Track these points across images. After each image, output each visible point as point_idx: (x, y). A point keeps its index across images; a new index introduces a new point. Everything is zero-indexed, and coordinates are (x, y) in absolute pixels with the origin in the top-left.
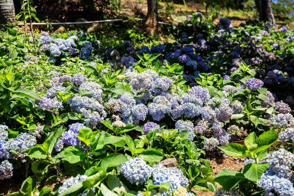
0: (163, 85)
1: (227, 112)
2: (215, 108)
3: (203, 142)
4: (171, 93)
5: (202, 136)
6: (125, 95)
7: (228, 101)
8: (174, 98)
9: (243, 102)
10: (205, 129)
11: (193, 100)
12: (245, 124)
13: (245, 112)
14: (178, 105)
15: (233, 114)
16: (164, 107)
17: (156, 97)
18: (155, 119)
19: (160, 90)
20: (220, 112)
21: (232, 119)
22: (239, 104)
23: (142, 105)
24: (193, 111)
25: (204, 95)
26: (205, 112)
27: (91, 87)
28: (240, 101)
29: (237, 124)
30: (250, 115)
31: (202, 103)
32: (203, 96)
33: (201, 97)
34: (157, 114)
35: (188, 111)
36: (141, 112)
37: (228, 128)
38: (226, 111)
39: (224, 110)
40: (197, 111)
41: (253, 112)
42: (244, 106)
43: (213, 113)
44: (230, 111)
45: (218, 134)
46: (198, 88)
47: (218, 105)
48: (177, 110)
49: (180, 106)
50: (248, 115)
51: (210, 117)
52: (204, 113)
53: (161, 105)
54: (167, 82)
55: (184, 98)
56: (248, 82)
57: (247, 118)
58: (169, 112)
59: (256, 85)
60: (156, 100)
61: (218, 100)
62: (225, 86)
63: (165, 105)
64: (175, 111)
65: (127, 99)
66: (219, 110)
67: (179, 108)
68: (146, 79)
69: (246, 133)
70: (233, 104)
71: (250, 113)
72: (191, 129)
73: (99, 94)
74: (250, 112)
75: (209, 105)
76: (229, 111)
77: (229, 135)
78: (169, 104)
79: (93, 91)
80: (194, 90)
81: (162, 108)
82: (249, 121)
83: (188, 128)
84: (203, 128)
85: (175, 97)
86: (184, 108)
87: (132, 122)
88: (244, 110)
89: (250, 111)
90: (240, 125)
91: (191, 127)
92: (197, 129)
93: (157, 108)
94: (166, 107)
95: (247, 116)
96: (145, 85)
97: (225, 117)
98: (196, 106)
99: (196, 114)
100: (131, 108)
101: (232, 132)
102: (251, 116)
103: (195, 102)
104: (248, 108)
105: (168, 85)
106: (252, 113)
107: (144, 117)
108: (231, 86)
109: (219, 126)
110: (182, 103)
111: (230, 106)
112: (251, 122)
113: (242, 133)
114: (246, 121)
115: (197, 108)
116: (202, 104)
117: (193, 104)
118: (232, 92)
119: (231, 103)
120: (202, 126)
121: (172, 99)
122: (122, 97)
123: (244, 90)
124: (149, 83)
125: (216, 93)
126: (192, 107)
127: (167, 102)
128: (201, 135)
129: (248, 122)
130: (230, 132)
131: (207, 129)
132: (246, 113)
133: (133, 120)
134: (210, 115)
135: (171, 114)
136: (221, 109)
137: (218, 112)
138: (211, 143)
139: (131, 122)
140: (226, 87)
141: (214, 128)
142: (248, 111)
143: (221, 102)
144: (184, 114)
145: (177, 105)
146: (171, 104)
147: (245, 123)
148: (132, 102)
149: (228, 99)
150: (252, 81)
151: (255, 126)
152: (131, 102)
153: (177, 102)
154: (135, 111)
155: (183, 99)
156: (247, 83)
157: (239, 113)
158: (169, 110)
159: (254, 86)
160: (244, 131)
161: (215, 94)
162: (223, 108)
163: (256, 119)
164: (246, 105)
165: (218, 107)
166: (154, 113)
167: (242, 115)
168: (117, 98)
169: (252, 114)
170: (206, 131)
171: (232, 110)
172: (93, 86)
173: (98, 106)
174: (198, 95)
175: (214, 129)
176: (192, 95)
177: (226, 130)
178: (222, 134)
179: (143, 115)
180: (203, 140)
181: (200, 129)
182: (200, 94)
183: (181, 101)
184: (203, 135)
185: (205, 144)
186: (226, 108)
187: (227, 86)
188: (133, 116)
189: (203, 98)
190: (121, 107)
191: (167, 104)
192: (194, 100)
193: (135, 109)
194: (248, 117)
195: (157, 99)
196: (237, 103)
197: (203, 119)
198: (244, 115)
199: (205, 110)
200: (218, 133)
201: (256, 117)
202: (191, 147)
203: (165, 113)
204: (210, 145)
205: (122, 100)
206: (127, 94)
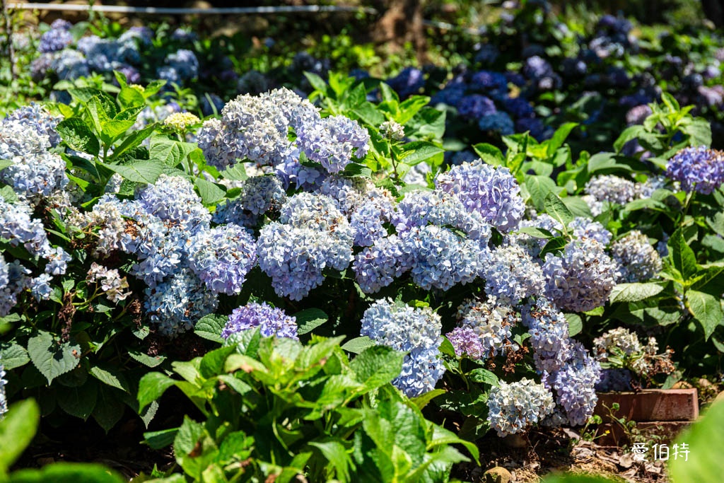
0: (323, 147)
1: (595, 275)
2: (544, 255)
3: (483, 398)
4: (358, 185)
5: (481, 370)
6: (165, 186)
7: (599, 231)
8: (370, 206)
9: (660, 239)
10: (497, 341)
11: (448, 216)
12: (665, 323)
13: (668, 277)
14: (385, 232)
15: (619, 281)
16: (319, 242)
17: (292, 200)
18: (280, 291)
19: (317, 174)
20: (564, 271)
21: (612, 301)
22: (645, 246)
23: (232, 230)
24: (447, 263)
25: (498, 198)
26: (500, 269)
27: (11, 143)
28: (649, 236)
29: (632, 325)
30: (685, 290)
31: (489, 230)
32: (492, 202)
33: (484, 206)
34: (290, 270)
35: (423, 260)
36: (222, 259)
37: (596, 341)
38: (589, 269)
39: (582, 263)
40: (464, 264)
41: (700, 278)
42: (662, 254)
43: (534, 273)
44: (604, 270)
45: (550, 361)
46: (473, 168)
47: (556, 244)
48: (376, 255)
49: (393, 238)
50: (676, 288)
51: (520, 292)
52: (496, 274)
53: (311, 233)
54: (342, 139)
55: (411, 206)
56: (681, 160)
57: (676, 302)
58: (341, 262)
59: (712, 171)
60: (289, 213)
61: (558, 222)
62: (594, 179)
63: (324, 233)
64: (369, 262)
65: (170, 201)
66: (559, 263)
67: (387, 246)
68: (256, 122)
69: (668, 361)
70: (621, 245)
71: (688, 283)
72: (429, 342)
73: (45, 176)
74: (686, 278)
75: (521, 242)
76: (602, 270)
77: (598, 366)
78: (344, 227)
79: (17, 160)
80: (459, 176)
81: (311, 246)
82: (681, 312)
83: (413, 334)
84: (489, 335)
85: (376, 200)
86: (408, 247)
87: (185, 300)
88: (664, 269)
89: (687, 273)
90: (644, 329)
91: (430, 334)
92: (460, 340)
93: (289, 244)
94: (330, 240)
95: (676, 294)
96: (252, 146)
97: (583, 292)
98: (460, 239)
99: (457, 276)
100: (184, 239)
101: (611, 355)
102: (691, 295)
103: (454, 227)
104: (678, 262)
105: (346, 149)
106: (696, 280)
107: (235, 282)
108: (617, 181)
109: (557, 330)
110: (400, 227)
111: (609, 252)
112: (688, 317)
113: (653, 362)
114: (671, 311)
115: (465, 251)
116: (487, 233)
117: (446, 233)
118: (618, 202)
119: (612, 239)
120: (484, 326)
121: (359, 210)
122: (152, 195)
123: (667, 193)
124: (270, 136)
125: (552, 197)
126: (442, 244)
127: (334, 221)
128: (480, 366)
129: (675, 317)
130: (604, 356)
131: (505, 342)
132: (671, 283)
133: (191, 293)
134: (521, 281)
135: (350, 272)
136: (570, 258)
137: (556, 273)
138: (518, 404)
139: (179, 299)
140: (597, 182)
141: (537, 337)
142: (678, 272)
143: (571, 233)
144: (407, 276)
145: (378, 234)
146: (353, 231)
147: (666, 319)
148: (191, 218)
149: (601, 227)
150: (695, 158)
151: (704, 335)
152: (185, 218)
153: (378, 222)
154: (201, 253)
155: (407, 210)
156: (677, 166)
157: (644, 280)
158: (343, 253)
159: (701, 177)
160: (659, 352)
161: (548, 199)
162: (576, 254)
163: (708, 309)
164: (670, 250)
165: (555, 253)
166: (276, 266)
167: (652, 289)
168: (131, 198)
169: (695, 287)
170: (499, 352)
171: (613, 266)
172: (19, 141)
173: (16, 225)
174: (475, 197)
175: (537, 342)
176: (447, 196)
177: (589, 345)
178: (569, 361)
179: (230, 275)
180: (484, 387)
181: (475, 341)
182: (481, 193)
183: (398, 221)
184: (486, 367)
185: (493, 405)
186: (591, 255)
187: (603, 179)
188: (192, 275)
189: (494, 209)
190: (136, 233)
191: (336, 229)
192: (453, 215)
193: (198, 246)
194: (679, 299)
195: (293, 206)
196: (637, 241)
197: (492, 299)
198: (661, 288)
199: (500, 259)
200: (554, 357)
201: (711, 297)
202: (395, 431)
203: (323, 265)
204: (515, 413)
205: (149, 207)
206: (174, 184)
